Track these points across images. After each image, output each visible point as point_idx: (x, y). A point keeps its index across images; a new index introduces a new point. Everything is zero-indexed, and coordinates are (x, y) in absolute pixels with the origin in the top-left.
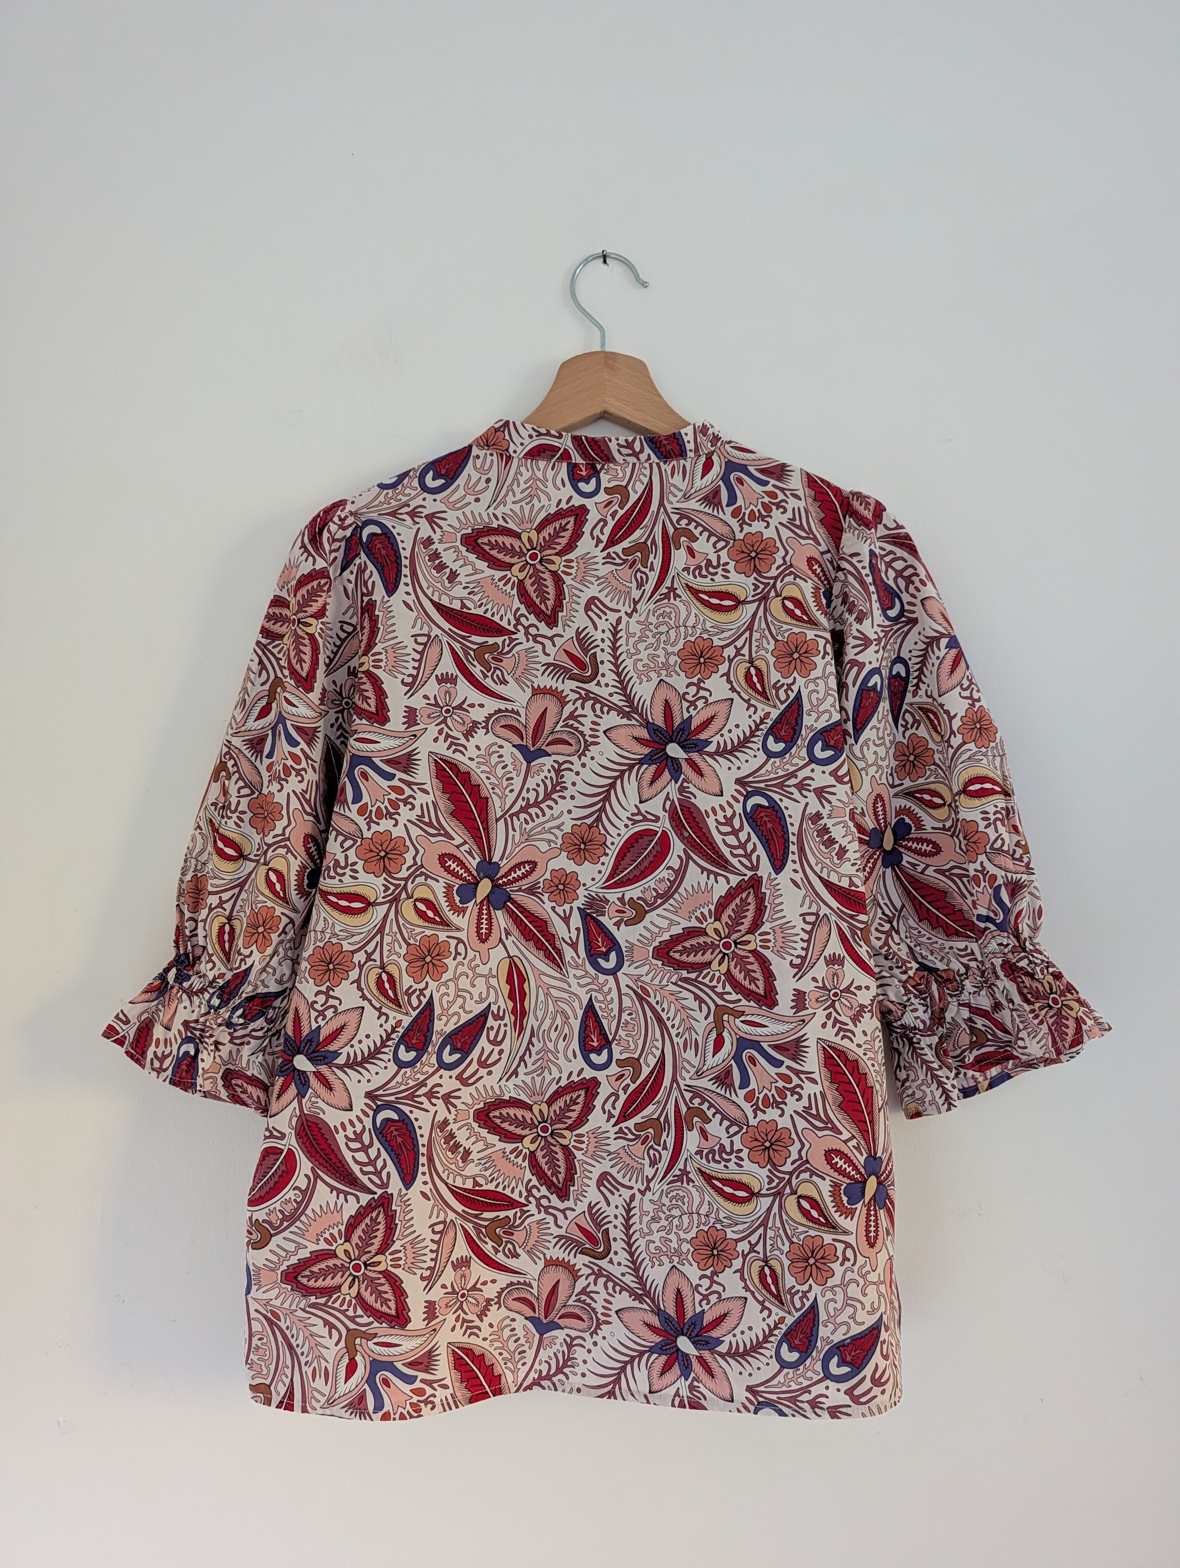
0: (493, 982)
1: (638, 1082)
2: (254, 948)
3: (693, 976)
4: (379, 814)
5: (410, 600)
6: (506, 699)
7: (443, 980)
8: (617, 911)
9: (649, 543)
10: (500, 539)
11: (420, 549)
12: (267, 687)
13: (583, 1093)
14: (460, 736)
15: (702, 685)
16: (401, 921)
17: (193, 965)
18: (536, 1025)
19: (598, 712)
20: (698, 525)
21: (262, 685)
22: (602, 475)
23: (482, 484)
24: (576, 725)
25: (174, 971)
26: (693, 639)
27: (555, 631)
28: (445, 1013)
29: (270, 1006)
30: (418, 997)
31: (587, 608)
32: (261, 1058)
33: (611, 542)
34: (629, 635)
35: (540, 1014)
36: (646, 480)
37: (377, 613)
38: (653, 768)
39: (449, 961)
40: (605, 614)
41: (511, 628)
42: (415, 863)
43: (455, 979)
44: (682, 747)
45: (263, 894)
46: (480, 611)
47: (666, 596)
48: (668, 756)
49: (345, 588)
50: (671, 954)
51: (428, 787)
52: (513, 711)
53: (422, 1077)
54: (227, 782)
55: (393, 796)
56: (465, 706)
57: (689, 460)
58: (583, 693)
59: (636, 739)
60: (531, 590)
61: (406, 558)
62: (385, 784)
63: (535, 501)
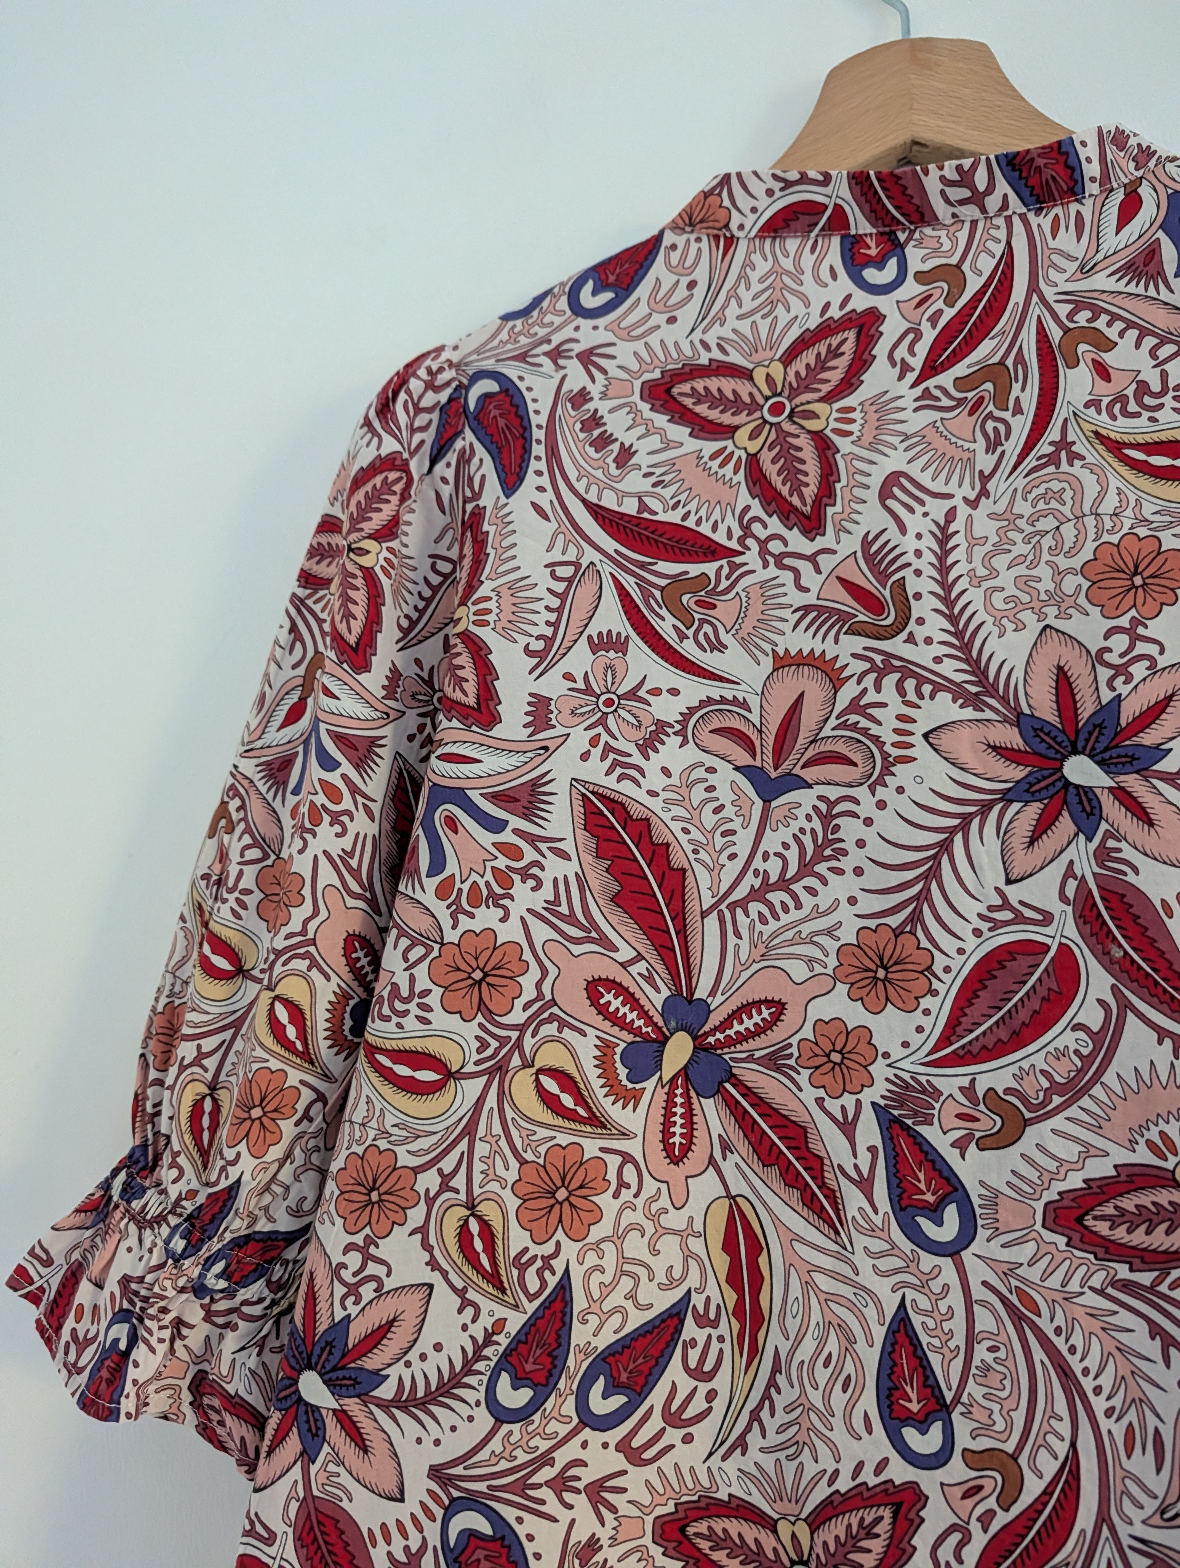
0: (696, 1245)
1: (1016, 1509)
2: (242, 1147)
3: (1146, 1278)
4: (475, 897)
5: (545, 500)
6: (721, 679)
7: (592, 1238)
8: (960, 1116)
9: (1010, 362)
10: (714, 383)
11: (566, 411)
12: (301, 670)
13: (887, 1513)
14: (631, 748)
15: (1141, 630)
16: (509, 1114)
17: (153, 1169)
18: (785, 1348)
19: (912, 696)
20: (1114, 318)
21: (294, 667)
22: (909, 250)
23: (682, 292)
24: (864, 723)
25: (122, 1176)
26: (1115, 539)
27: (821, 542)
28: (595, 1308)
29: (278, 1258)
30: (540, 1273)
31: (885, 494)
32: (252, 1362)
33: (931, 368)
34: (974, 542)
35: (793, 1326)
36: (998, 249)
37: (486, 527)
38: (1034, 810)
39: (605, 1201)
40: (922, 503)
41: (734, 545)
42: (540, 996)
43: (618, 1237)
44: (1100, 763)
45: (262, 1045)
46: (674, 517)
47: (1052, 459)
48: (1068, 783)
49: (438, 495)
50: (1089, 1222)
51: (568, 846)
52: (735, 701)
53: (544, 1445)
54: (226, 838)
55: (502, 862)
56: (642, 693)
57: (1088, 202)
58: (878, 659)
59: (994, 748)
60: (771, 470)
61: (539, 427)
62: (487, 839)
63: (780, 310)
